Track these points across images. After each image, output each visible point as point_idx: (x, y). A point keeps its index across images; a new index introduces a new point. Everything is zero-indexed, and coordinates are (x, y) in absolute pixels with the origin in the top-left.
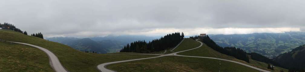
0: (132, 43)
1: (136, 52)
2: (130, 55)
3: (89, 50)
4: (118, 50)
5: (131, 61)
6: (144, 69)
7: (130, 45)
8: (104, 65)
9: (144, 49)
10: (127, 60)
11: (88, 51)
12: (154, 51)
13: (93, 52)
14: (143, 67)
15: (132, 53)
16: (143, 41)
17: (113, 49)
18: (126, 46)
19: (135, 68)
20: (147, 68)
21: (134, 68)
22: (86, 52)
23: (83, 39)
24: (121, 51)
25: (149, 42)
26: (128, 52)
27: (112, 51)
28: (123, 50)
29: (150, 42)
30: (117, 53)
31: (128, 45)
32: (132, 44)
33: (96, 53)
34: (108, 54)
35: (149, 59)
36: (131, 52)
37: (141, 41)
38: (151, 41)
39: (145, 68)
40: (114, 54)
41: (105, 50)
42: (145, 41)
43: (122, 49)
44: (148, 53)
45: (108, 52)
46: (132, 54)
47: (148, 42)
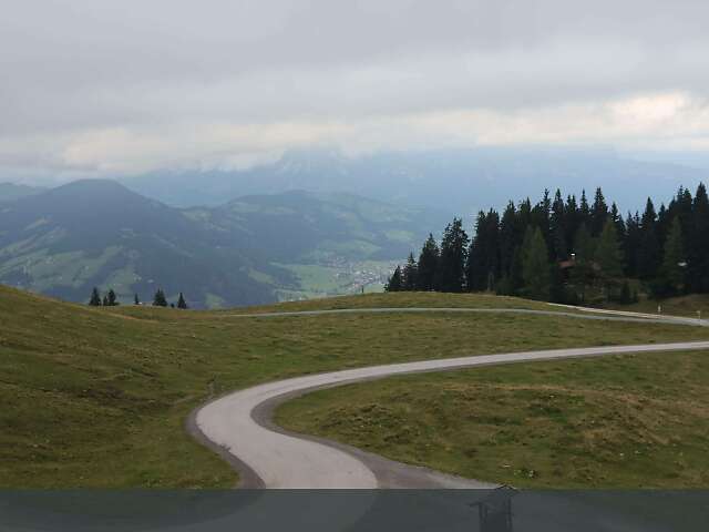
0: (493, 215)
1: (517, 288)
2: (476, 317)
3: (119, 283)
4: (374, 276)
5: (482, 371)
6: (581, 440)
7: (471, 233)
8: (255, 403)
9: (596, 267)
10: (447, 354)
11: (112, 295)
12: (685, 292)
13: (160, 300)
14: (575, 420)
15: (487, 296)
16: (591, 202)
17: (325, 263)
18: (439, 243)
19: (506, 428)
20: (609, 432)
21: (497, 421)
22: (95, 302)
23: (60, 188)
24: (395, 284)
25: (642, 210)
26: (459, 290)
27: (319, 283)
28: (409, 269)
29: (650, 205)
30: (362, 300)
31: (456, 230)
32: (487, 223)
33: (182, 304)
34: (288, 306)
35: (626, 356)
36: (476, 286)
37: (572, 202)
38: (663, 199)
39: (589, 435)
40: (338, 303)
41: (262, 278)
42: (608, 202)
43: (403, 264)
44: (625, 301)
45: (285, 295)
46: (488, 304)
47: (629, 207)
